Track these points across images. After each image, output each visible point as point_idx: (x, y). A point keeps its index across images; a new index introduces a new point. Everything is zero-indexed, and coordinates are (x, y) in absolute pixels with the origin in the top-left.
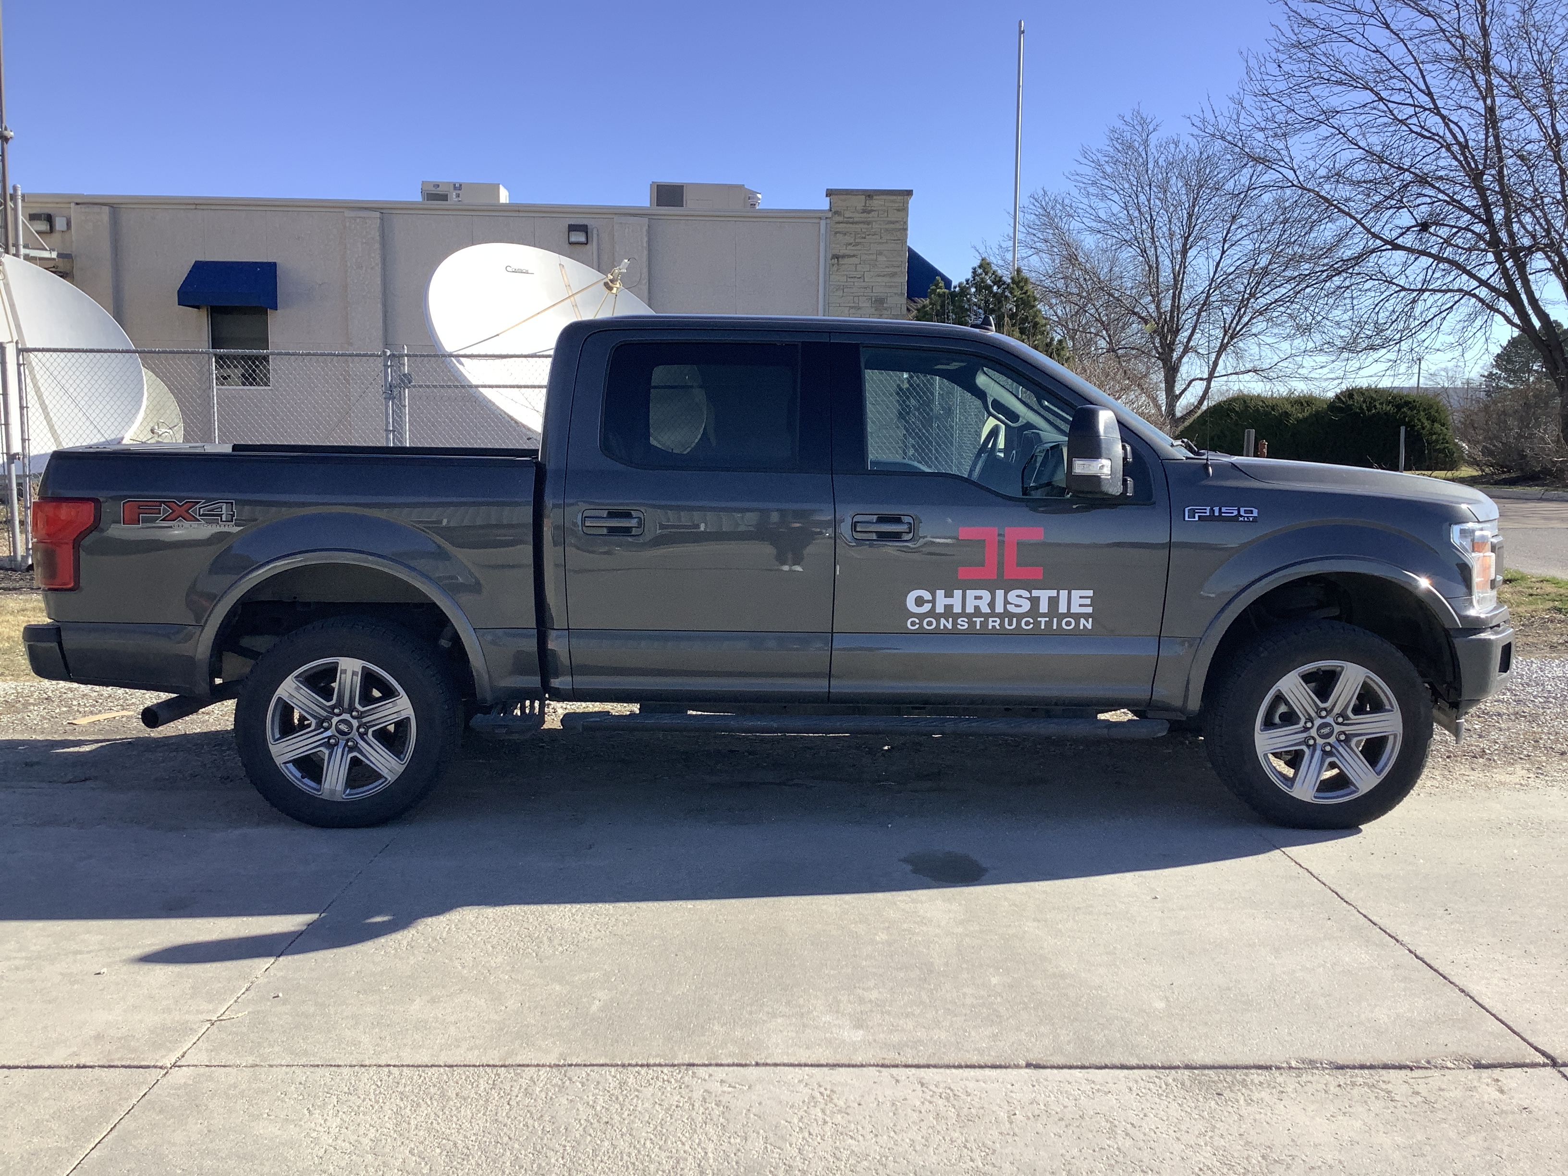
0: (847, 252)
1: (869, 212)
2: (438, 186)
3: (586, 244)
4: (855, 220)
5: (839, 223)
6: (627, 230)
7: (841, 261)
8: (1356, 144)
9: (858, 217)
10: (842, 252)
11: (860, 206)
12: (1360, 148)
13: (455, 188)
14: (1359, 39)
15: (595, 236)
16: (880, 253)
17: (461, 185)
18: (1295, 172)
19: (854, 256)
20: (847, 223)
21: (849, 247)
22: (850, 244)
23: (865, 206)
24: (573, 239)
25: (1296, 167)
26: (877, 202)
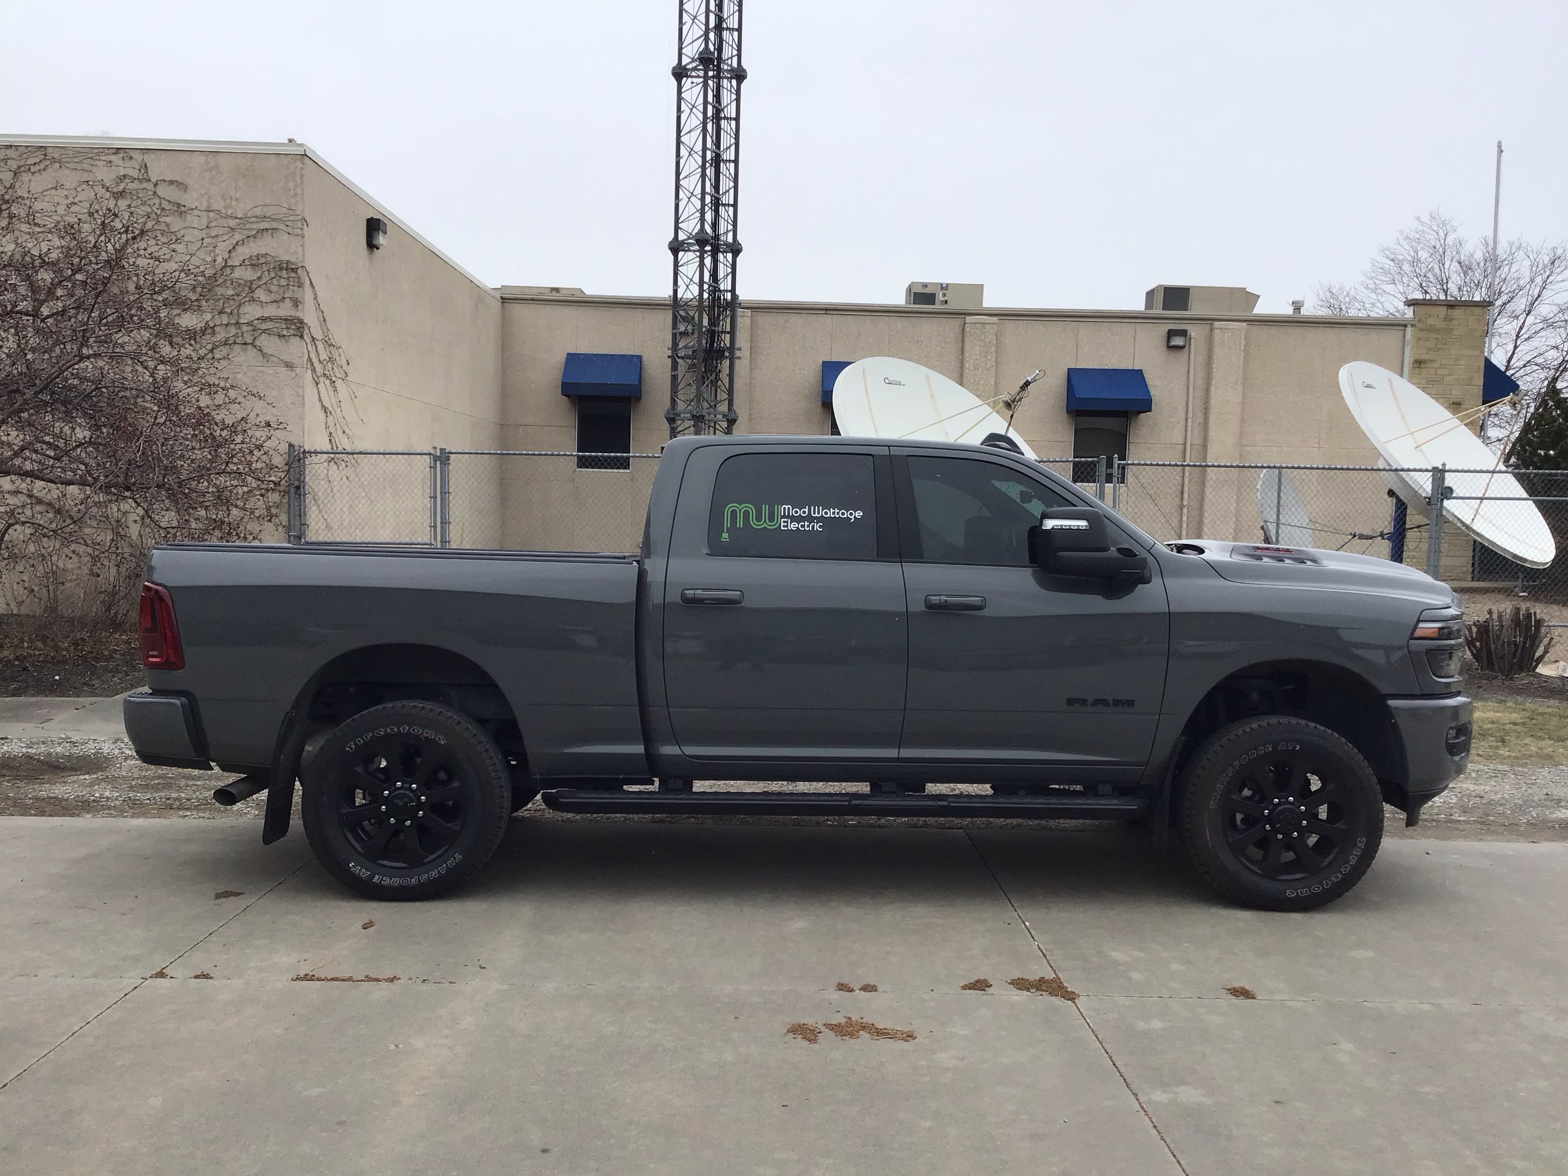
0: (1428, 357)
1: (1451, 320)
2: (926, 286)
3: (1184, 347)
4: (1437, 327)
5: (1421, 330)
6: (1226, 335)
7: (1422, 365)
9: (1439, 324)
10: (1423, 357)
11: (1442, 316)
13: (942, 289)
15: (1193, 340)
16: (1458, 359)
17: (948, 286)
19: (1434, 361)
20: (1428, 330)
21: (1430, 353)
22: (1432, 349)
23: (1447, 315)
24: (1173, 343)
26: (1457, 313)
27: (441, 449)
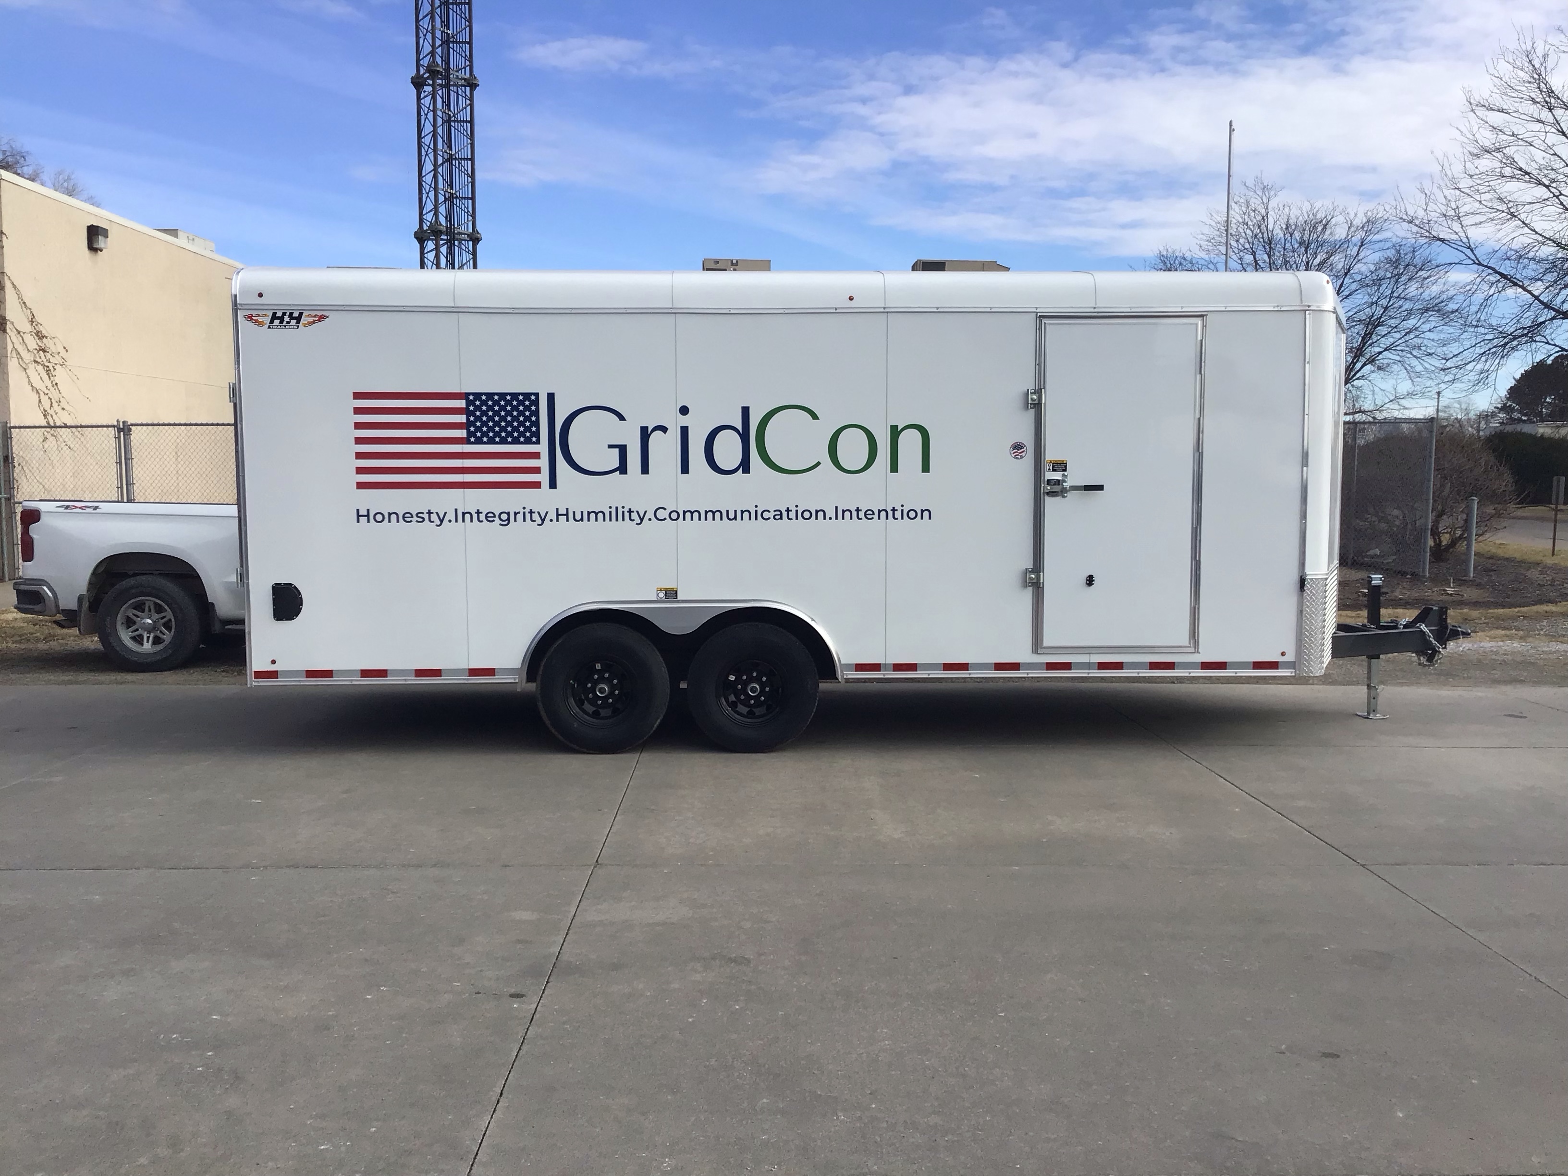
2: (718, 262)
8: (1534, 231)
12: (1537, 233)
13: (732, 264)
14: (1537, 143)
17: (737, 261)
18: (1472, 250)
25: (1473, 246)
27: (124, 422)
